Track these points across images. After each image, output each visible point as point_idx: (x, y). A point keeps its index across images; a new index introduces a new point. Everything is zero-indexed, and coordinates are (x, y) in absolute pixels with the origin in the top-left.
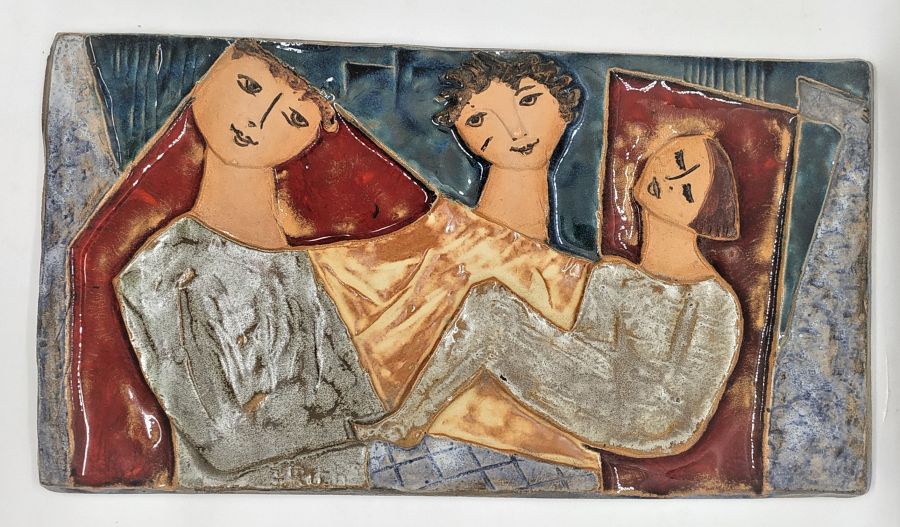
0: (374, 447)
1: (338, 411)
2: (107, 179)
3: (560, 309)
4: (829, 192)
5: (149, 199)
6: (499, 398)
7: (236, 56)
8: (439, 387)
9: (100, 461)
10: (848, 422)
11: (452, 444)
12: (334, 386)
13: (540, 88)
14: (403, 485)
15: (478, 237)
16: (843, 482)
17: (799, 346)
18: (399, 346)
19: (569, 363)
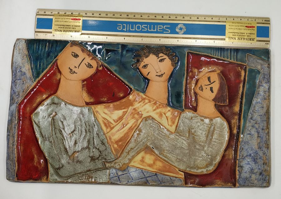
0: (111, 170)
1: (100, 158)
2: (30, 84)
3: (171, 126)
4: (257, 90)
5: (43, 90)
6: (151, 154)
7: (71, 46)
8: (133, 151)
9: (25, 173)
10: (264, 164)
11: (136, 169)
12: (99, 150)
13: (165, 57)
14: (120, 182)
15: (145, 103)
16: (262, 183)
17: (247, 139)
18: (120, 137)
19: (174, 143)
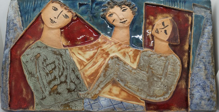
0: (85, 99)
1: (76, 90)
2: (20, 32)
3: (133, 63)
4: (202, 32)
5: (30, 37)
6: (118, 86)
8: (102, 83)
10: (211, 92)
11: (105, 98)
12: (74, 83)
13: (127, 7)
14: (92, 110)
15: (112, 45)
16: (210, 108)
17: (197, 71)
18: (91, 73)
19: (136, 77)
